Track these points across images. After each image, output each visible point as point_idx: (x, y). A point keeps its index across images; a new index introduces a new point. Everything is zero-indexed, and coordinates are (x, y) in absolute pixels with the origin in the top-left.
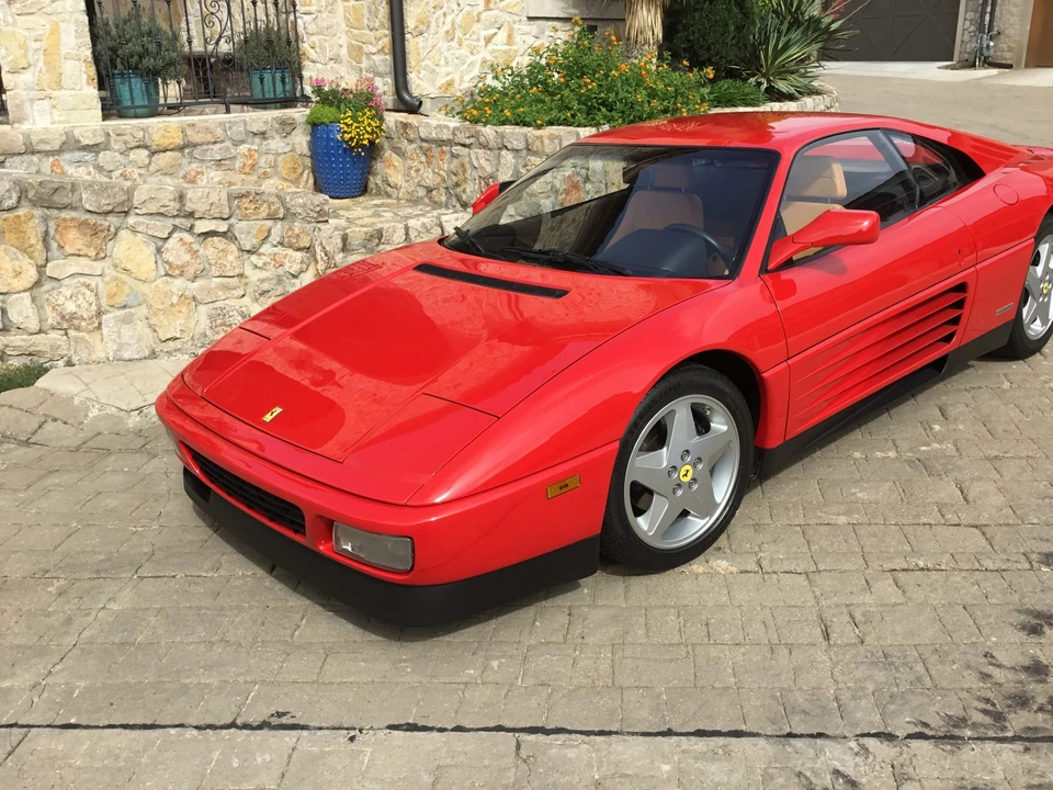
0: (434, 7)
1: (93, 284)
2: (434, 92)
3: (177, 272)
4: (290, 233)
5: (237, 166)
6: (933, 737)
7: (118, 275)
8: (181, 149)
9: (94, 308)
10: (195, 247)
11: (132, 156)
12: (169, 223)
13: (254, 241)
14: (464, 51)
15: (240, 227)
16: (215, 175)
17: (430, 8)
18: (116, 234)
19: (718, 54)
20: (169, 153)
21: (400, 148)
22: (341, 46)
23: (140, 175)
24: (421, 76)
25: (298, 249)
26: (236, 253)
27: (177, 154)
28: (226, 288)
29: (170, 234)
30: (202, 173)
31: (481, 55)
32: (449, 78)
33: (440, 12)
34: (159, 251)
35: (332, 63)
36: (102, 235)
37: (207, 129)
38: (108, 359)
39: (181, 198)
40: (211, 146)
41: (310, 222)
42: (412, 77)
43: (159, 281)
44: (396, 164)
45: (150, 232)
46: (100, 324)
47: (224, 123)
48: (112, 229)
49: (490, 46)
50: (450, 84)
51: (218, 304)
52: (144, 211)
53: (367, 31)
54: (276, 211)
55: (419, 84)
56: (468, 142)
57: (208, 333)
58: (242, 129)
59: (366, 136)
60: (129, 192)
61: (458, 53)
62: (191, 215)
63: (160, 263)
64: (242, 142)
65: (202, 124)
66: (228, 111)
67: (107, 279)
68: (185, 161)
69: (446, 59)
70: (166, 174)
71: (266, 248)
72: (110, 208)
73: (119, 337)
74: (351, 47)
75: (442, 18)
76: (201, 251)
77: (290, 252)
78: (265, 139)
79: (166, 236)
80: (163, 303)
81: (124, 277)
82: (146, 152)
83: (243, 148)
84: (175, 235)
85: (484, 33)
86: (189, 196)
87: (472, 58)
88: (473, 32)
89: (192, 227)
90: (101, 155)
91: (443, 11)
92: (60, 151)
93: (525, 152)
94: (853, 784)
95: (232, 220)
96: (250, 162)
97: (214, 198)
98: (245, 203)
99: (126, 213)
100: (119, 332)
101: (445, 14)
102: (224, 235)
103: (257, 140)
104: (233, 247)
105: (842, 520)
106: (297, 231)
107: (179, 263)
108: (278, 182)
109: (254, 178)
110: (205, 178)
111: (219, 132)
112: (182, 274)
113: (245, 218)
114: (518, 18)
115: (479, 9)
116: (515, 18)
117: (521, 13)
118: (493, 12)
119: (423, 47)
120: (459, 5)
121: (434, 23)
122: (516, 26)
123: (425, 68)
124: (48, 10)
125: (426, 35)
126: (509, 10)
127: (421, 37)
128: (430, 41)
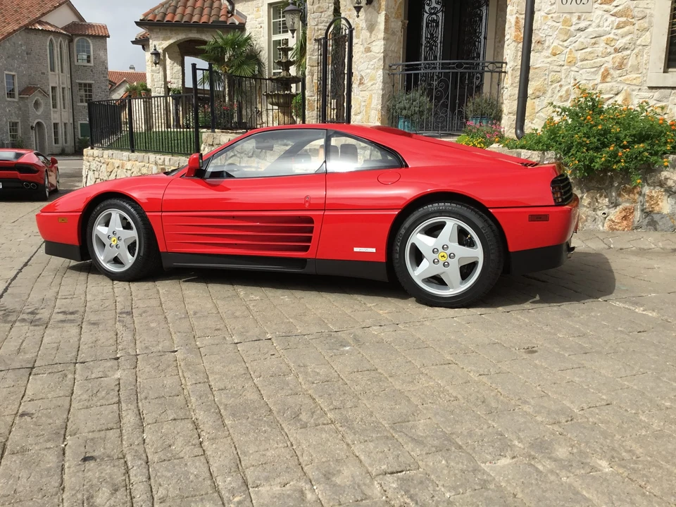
0: (551, 82)
17: (547, 82)
24: (534, 122)
33: (557, 84)
42: (526, 122)
55: (531, 126)
75: (558, 88)
91: (560, 84)
114: (638, 88)
115: (596, 82)
116: (634, 87)
117: (641, 84)
118: (610, 84)
119: (538, 106)
120: (575, 80)
121: (550, 91)
122: (635, 93)
123: (539, 117)
124: (370, 89)
125: (542, 98)
126: (629, 82)
127: (538, 100)
128: (545, 101)
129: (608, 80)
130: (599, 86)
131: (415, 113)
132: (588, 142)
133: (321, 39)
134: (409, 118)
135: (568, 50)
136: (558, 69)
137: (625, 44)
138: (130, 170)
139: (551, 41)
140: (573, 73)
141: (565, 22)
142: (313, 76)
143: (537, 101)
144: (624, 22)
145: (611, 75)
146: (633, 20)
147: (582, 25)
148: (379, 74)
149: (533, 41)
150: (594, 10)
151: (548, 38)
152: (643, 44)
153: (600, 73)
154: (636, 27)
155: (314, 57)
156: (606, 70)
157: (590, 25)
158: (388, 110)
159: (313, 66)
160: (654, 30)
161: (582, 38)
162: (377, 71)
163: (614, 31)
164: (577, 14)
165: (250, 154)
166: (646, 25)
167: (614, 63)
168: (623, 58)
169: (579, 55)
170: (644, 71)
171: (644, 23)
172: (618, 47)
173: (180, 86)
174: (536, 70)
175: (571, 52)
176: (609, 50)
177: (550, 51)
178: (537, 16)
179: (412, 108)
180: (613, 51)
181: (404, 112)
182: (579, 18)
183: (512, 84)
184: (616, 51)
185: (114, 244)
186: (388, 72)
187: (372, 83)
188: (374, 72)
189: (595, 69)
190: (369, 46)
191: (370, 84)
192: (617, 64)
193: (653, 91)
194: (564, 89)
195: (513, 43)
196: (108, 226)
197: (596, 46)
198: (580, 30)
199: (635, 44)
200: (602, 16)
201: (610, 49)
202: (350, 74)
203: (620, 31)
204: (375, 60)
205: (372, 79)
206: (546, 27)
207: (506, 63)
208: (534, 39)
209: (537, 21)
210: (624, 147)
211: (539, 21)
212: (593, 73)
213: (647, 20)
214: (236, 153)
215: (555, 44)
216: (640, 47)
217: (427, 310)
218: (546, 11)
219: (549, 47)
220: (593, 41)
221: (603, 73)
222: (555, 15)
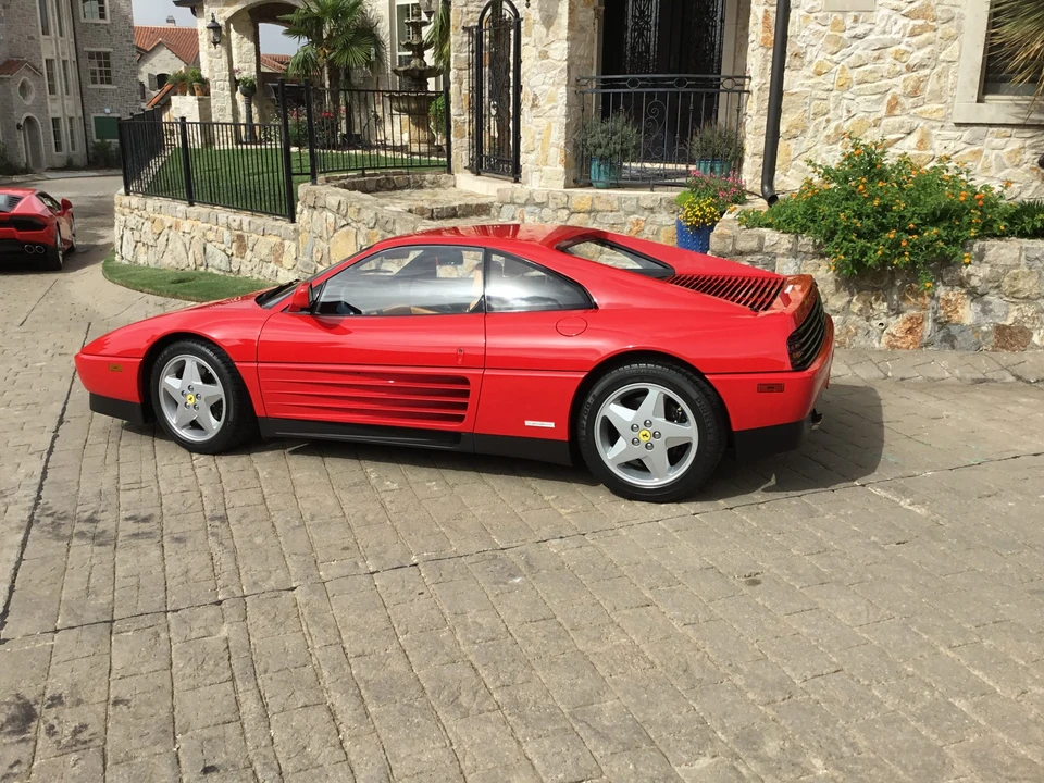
0: (815, 114)
5: (625, 230)
8: (590, 212)
17: (808, 115)
20: (581, 215)
24: (788, 174)
27: (586, 216)
33: (822, 119)
37: (608, 200)
40: (608, 214)
42: (778, 174)
47: (621, 198)
55: (784, 180)
58: (634, 203)
64: (634, 213)
65: (605, 197)
68: (590, 222)
75: (824, 124)
78: (653, 213)
83: (633, 218)
91: (826, 117)
92: (525, 204)
96: (636, 229)
103: (646, 213)
111: (616, 204)
114: (940, 124)
115: (879, 116)
116: (935, 124)
117: (945, 118)
118: (897, 119)
119: (795, 149)
120: (849, 112)
121: (812, 128)
122: (935, 132)
123: (795, 167)
124: (548, 114)
125: (801, 138)
126: (926, 116)
127: (795, 141)
128: (805, 143)
129: (897, 112)
130: (884, 121)
131: (615, 153)
132: (859, 225)
133: (472, 28)
134: (606, 159)
135: (839, 67)
136: (824, 95)
137: (922, 59)
138: (189, 233)
139: (815, 54)
140: (846, 102)
141: (835, 25)
142: (462, 83)
143: (792, 143)
144: (921, 27)
145: (902, 105)
146: (934, 23)
147: (860, 29)
148: (562, 92)
149: (788, 54)
150: (877, 7)
151: (809, 49)
152: (950, 59)
153: (886, 102)
154: (939, 33)
155: (463, 55)
156: (894, 98)
157: (871, 30)
158: (576, 146)
159: (461, 69)
160: (966, 38)
161: (860, 50)
162: (558, 89)
163: (906, 39)
164: (853, 14)
165: (371, 225)
166: (953, 31)
167: (906, 87)
168: (919, 81)
169: (855, 74)
170: (950, 100)
171: (950, 29)
172: (912, 64)
173: (254, 73)
174: (792, 98)
175: (843, 69)
176: (898, 68)
177: (813, 68)
178: (794, 15)
179: (612, 146)
180: (904, 69)
181: (600, 152)
182: (856, 20)
183: (758, 111)
184: (910, 69)
185: (190, 403)
186: (574, 89)
187: (550, 106)
188: (554, 89)
189: (878, 96)
190: (545, 49)
191: (547, 107)
192: (909, 89)
193: (963, 128)
194: (833, 125)
195: (760, 49)
196: (180, 378)
197: (880, 61)
198: (856, 37)
199: (936, 59)
200: (890, 17)
201: (900, 67)
202: (518, 88)
203: (915, 40)
204: (554, 72)
205: (551, 99)
206: (807, 33)
207: (750, 78)
208: (789, 50)
209: (794, 23)
210: (910, 232)
211: (797, 24)
212: (877, 102)
213: (955, 23)
214: (350, 221)
215: (820, 58)
216: (944, 64)
217: (624, 507)
218: (807, 8)
219: (811, 62)
220: (876, 54)
221: (889, 102)
222: (820, 15)
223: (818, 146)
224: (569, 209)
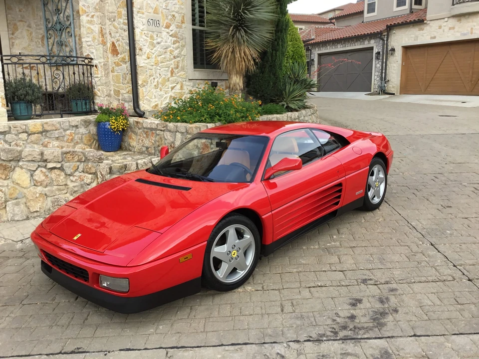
0: (150, 76)
1: (4, 189)
2: (150, 109)
3: (39, 184)
4: (87, 167)
5: (65, 139)
6: (313, 341)
7: (14, 186)
8: (41, 133)
9: (3, 199)
10: (47, 173)
11: (20, 136)
12: (36, 164)
13: (72, 171)
14: (162, 93)
15: (66, 165)
16: (56, 143)
17: (148, 76)
18: (14, 169)
19: (267, 93)
20: (36, 135)
21: (135, 131)
22: (111, 90)
23: (23, 144)
24: (144, 103)
25: (90, 174)
26: (64, 175)
27: (40, 135)
28: (59, 190)
29: (37, 169)
30: (50, 143)
31: (170, 94)
32: (156, 103)
33: (152, 78)
34: (32, 175)
35: (107, 97)
36: (8, 169)
37: (53, 124)
38: (8, 221)
39: (42, 154)
40: (54, 132)
41: (95, 163)
42: (141, 103)
43: (31, 188)
44: (133, 137)
45: (28, 168)
46: (6, 206)
47: (60, 122)
48: (13, 167)
49: (173, 91)
50: (156, 105)
51: (56, 197)
52: (26, 159)
53: (121, 85)
54: (81, 158)
55: (144, 106)
56: (163, 129)
57: (51, 209)
58: (68, 124)
59: (121, 127)
60: (21, 152)
61: (160, 93)
62: (46, 161)
63: (32, 180)
64: (68, 130)
65: (50, 123)
66: (62, 117)
67: (9, 187)
68: (43, 138)
69: (155, 96)
70: (34, 143)
71: (77, 174)
72: (12, 159)
73: (14, 211)
74: (115, 91)
76: (49, 175)
77: (87, 175)
78: (78, 128)
79: (35, 169)
80: (33, 197)
81: (17, 187)
82: (27, 135)
83: (68, 132)
84: (39, 169)
85: (170, 86)
86: (45, 153)
87: (166, 95)
88: (166, 85)
89: (46, 165)
90: (7, 136)
93: (186, 133)
94: (283, 357)
95: (63, 163)
96: (71, 138)
97: (56, 154)
98: (68, 156)
99: (19, 161)
100: (13, 209)
101: (154, 79)
102: (59, 168)
103: (74, 129)
104: (63, 173)
105: (295, 270)
106: (90, 166)
107: (40, 180)
108: (83, 145)
109: (73, 144)
110: (51, 145)
111: (58, 126)
112: (41, 185)
113: (69, 161)
114: (185, 80)
115: (168, 76)
117: (186, 77)
118: (174, 78)
119: (145, 91)
120: (160, 75)
121: (149, 82)
122: (184, 82)
123: (146, 99)
125: (146, 86)
126: (181, 77)
127: (144, 87)
128: (148, 89)
129: (174, 75)
130: (170, 79)
135: (154, 55)
136: (151, 68)
137: (177, 54)
139: (146, 49)
140: (158, 70)
141: (152, 37)
143: (144, 89)
144: (176, 41)
145: (174, 72)
146: (178, 40)
147: (159, 40)
149: (137, 48)
150: (162, 31)
151: (144, 47)
152: (184, 54)
154: (180, 44)
156: (172, 69)
157: (162, 41)
160: (187, 47)
161: (158, 48)
163: (172, 46)
164: (156, 33)
166: (184, 43)
167: (175, 65)
168: (178, 62)
169: (159, 59)
170: (186, 70)
172: (175, 56)
174: (141, 68)
175: (156, 57)
177: (146, 56)
178: (137, 31)
182: (157, 36)
184: (174, 58)
189: (167, 68)
192: (176, 66)
193: (191, 81)
195: (101, 45)
197: (166, 54)
198: (158, 43)
199: (181, 54)
200: (166, 36)
201: (172, 57)
203: (175, 46)
206: (142, 40)
207: (92, 59)
208: (137, 46)
209: (137, 35)
211: (139, 35)
212: (167, 71)
213: (184, 40)
215: (148, 51)
216: (183, 56)
218: (141, 29)
220: (164, 51)
221: (171, 72)
222: (146, 32)
223: (152, 90)
224: (26, 132)
